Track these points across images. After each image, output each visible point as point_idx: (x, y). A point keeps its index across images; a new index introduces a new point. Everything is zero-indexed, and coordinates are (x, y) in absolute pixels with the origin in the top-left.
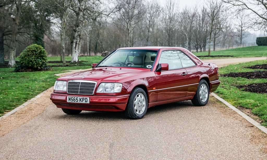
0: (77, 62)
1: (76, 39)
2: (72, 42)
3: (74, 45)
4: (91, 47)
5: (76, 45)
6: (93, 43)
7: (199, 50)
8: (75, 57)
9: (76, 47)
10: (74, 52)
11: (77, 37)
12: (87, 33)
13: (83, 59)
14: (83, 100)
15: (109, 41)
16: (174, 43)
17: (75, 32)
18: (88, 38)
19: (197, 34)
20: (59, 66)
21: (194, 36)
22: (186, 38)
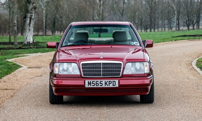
0: (32, 43)
1: (31, 13)
2: (25, 17)
3: (28, 21)
4: (47, 23)
5: (30, 21)
6: (50, 19)
7: (191, 27)
8: (30, 37)
9: (30, 23)
10: (28, 30)
11: (32, 10)
12: (43, 5)
13: (39, 39)
14: (109, 83)
15: (70, 16)
16: (158, 18)
17: (30, 3)
18: (44, 11)
19: (188, 6)
20: (10, 49)
21: (184, 9)
22: (174, 11)
